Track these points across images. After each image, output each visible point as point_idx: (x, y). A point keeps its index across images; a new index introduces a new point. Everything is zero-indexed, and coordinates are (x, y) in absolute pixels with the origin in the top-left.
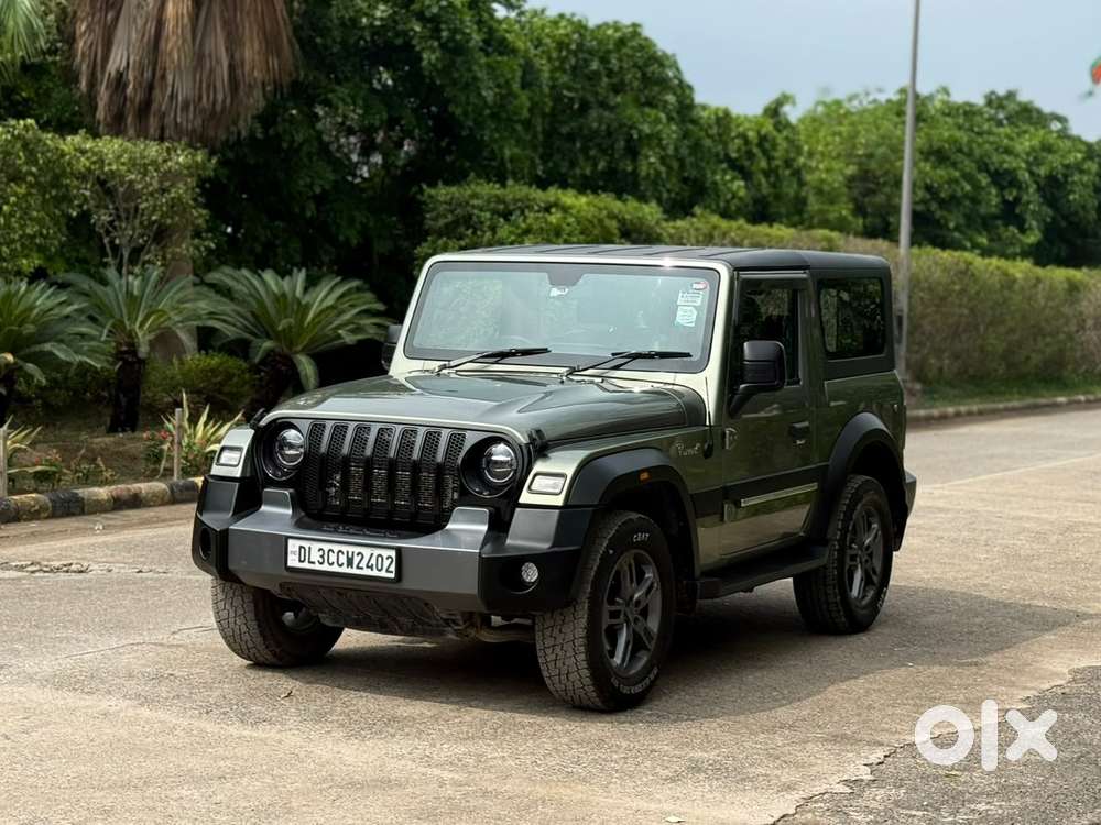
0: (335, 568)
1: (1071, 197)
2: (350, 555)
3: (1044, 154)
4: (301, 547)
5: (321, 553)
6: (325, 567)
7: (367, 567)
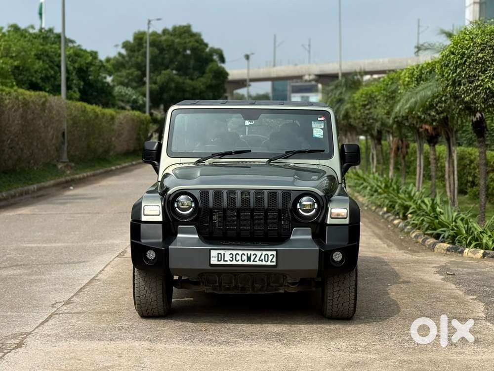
0: (240, 263)
2: (249, 255)
4: (218, 254)
5: (231, 256)
6: (234, 262)
7: (259, 260)
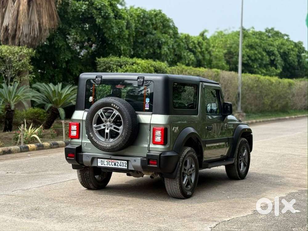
1: (290, 58)
3: (282, 46)
